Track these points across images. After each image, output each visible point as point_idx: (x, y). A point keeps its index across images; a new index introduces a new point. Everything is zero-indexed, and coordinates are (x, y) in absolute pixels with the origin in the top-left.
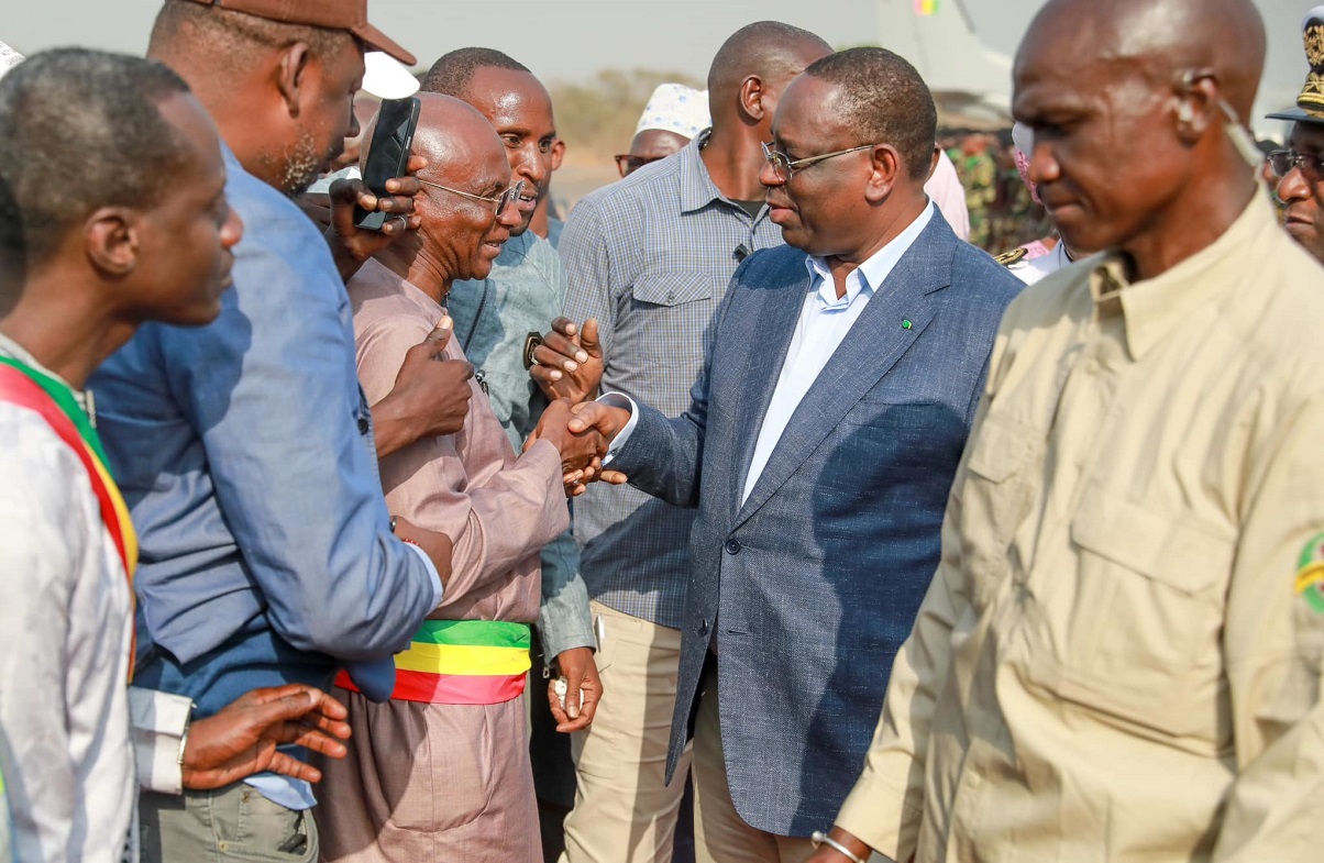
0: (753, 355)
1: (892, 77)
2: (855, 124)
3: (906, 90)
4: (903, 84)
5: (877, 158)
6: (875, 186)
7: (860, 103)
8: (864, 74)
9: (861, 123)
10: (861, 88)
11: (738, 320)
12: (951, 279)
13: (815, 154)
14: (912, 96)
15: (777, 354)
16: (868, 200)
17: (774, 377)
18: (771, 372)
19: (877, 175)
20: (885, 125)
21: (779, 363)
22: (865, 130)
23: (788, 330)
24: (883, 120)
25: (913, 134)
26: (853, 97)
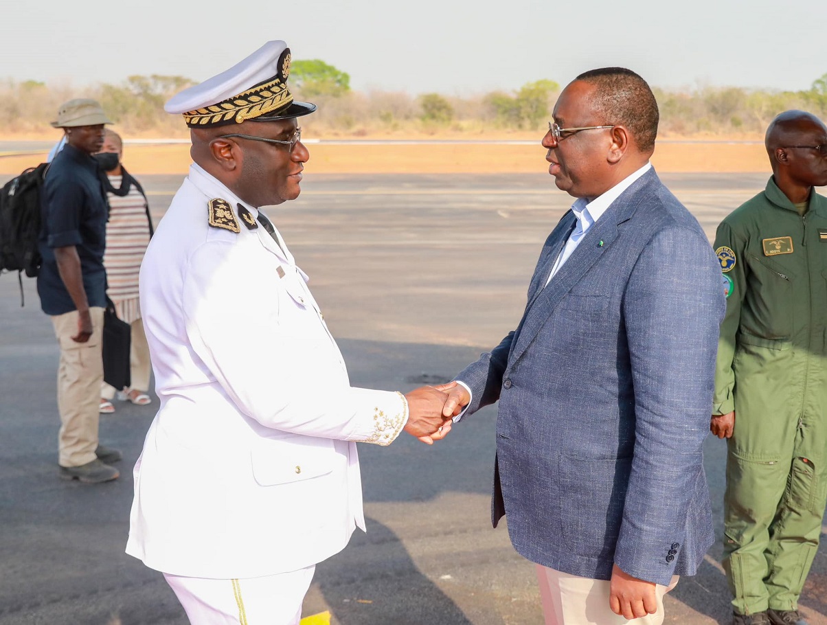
2: (602, 111)
5: (615, 134)
6: (613, 153)
7: (606, 98)
8: (611, 81)
9: (606, 110)
12: (634, 215)
14: (642, 98)
16: (609, 161)
19: (615, 146)
20: (622, 114)
22: (608, 115)
24: (620, 110)
25: (639, 123)
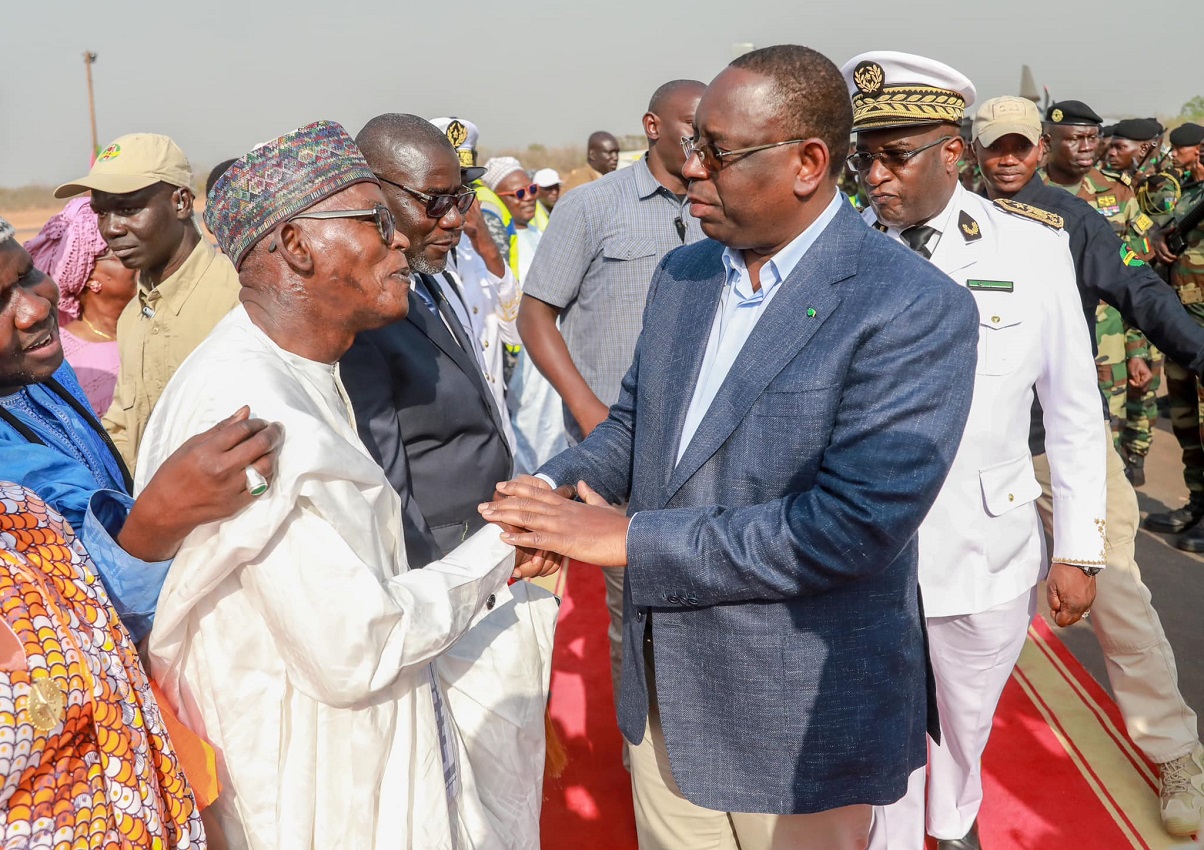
0: (675, 348)
1: (820, 71)
3: (834, 85)
4: (831, 79)
5: (806, 154)
6: (803, 181)
7: (791, 96)
8: (794, 68)
9: (793, 116)
10: (793, 80)
11: (661, 313)
12: (858, 268)
13: (746, 145)
15: (697, 349)
17: (695, 371)
18: (692, 366)
19: (805, 170)
21: (699, 358)
22: (796, 123)
23: (707, 324)
25: (838, 130)
26: (785, 89)
